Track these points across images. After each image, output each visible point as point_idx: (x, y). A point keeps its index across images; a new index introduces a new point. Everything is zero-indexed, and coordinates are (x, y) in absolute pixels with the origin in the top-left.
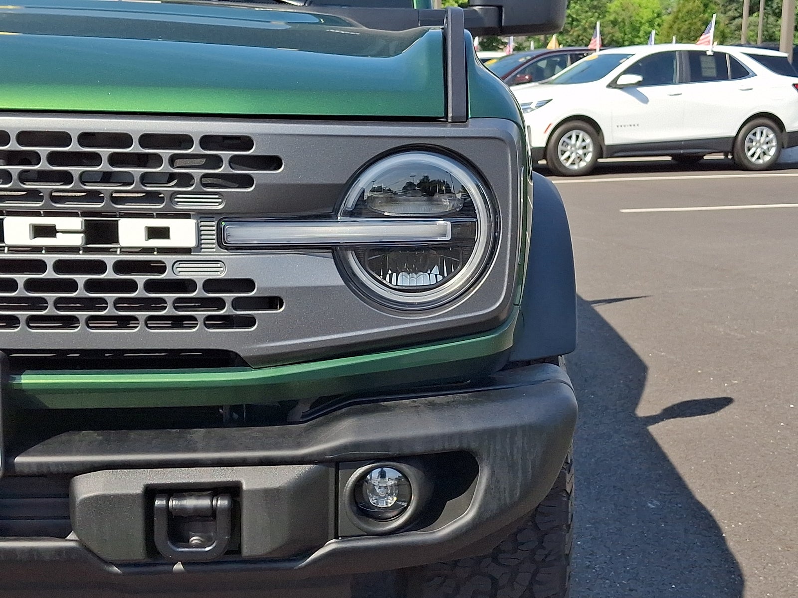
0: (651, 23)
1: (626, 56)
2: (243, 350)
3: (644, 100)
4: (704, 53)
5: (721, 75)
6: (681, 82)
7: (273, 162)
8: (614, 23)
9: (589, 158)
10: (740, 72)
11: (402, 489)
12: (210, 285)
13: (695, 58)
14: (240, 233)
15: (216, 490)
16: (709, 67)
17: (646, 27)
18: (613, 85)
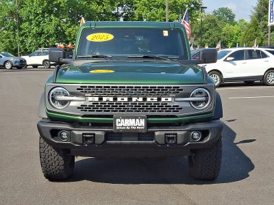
0: (237, 35)
1: (229, 52)
2: (177, 115)
3: (235, 65)
4: (253, 50)
5: (259, 57)
6: (246, 59)
7: (182, 90)
8: (224, 35)
9: (218, 82)
10: (264, 56)
11: (199, 136)
12: (174, 106)
13: (250, 52)
14: (177, 99)
15: (174, 134)
16: (255, 54)
17: (235, 36)
18: (225, 60)
